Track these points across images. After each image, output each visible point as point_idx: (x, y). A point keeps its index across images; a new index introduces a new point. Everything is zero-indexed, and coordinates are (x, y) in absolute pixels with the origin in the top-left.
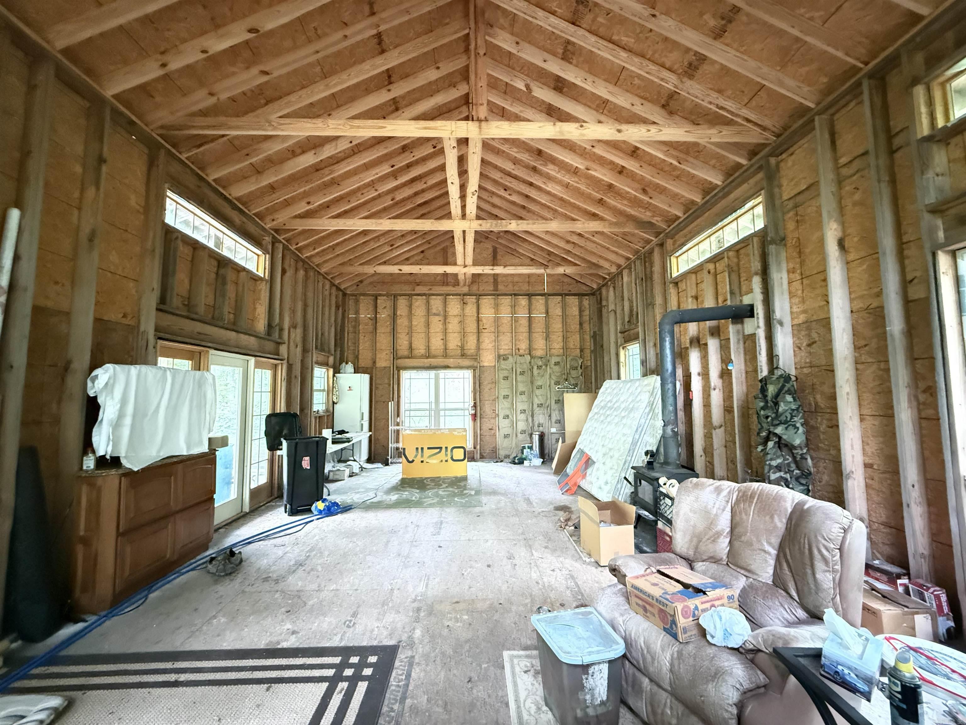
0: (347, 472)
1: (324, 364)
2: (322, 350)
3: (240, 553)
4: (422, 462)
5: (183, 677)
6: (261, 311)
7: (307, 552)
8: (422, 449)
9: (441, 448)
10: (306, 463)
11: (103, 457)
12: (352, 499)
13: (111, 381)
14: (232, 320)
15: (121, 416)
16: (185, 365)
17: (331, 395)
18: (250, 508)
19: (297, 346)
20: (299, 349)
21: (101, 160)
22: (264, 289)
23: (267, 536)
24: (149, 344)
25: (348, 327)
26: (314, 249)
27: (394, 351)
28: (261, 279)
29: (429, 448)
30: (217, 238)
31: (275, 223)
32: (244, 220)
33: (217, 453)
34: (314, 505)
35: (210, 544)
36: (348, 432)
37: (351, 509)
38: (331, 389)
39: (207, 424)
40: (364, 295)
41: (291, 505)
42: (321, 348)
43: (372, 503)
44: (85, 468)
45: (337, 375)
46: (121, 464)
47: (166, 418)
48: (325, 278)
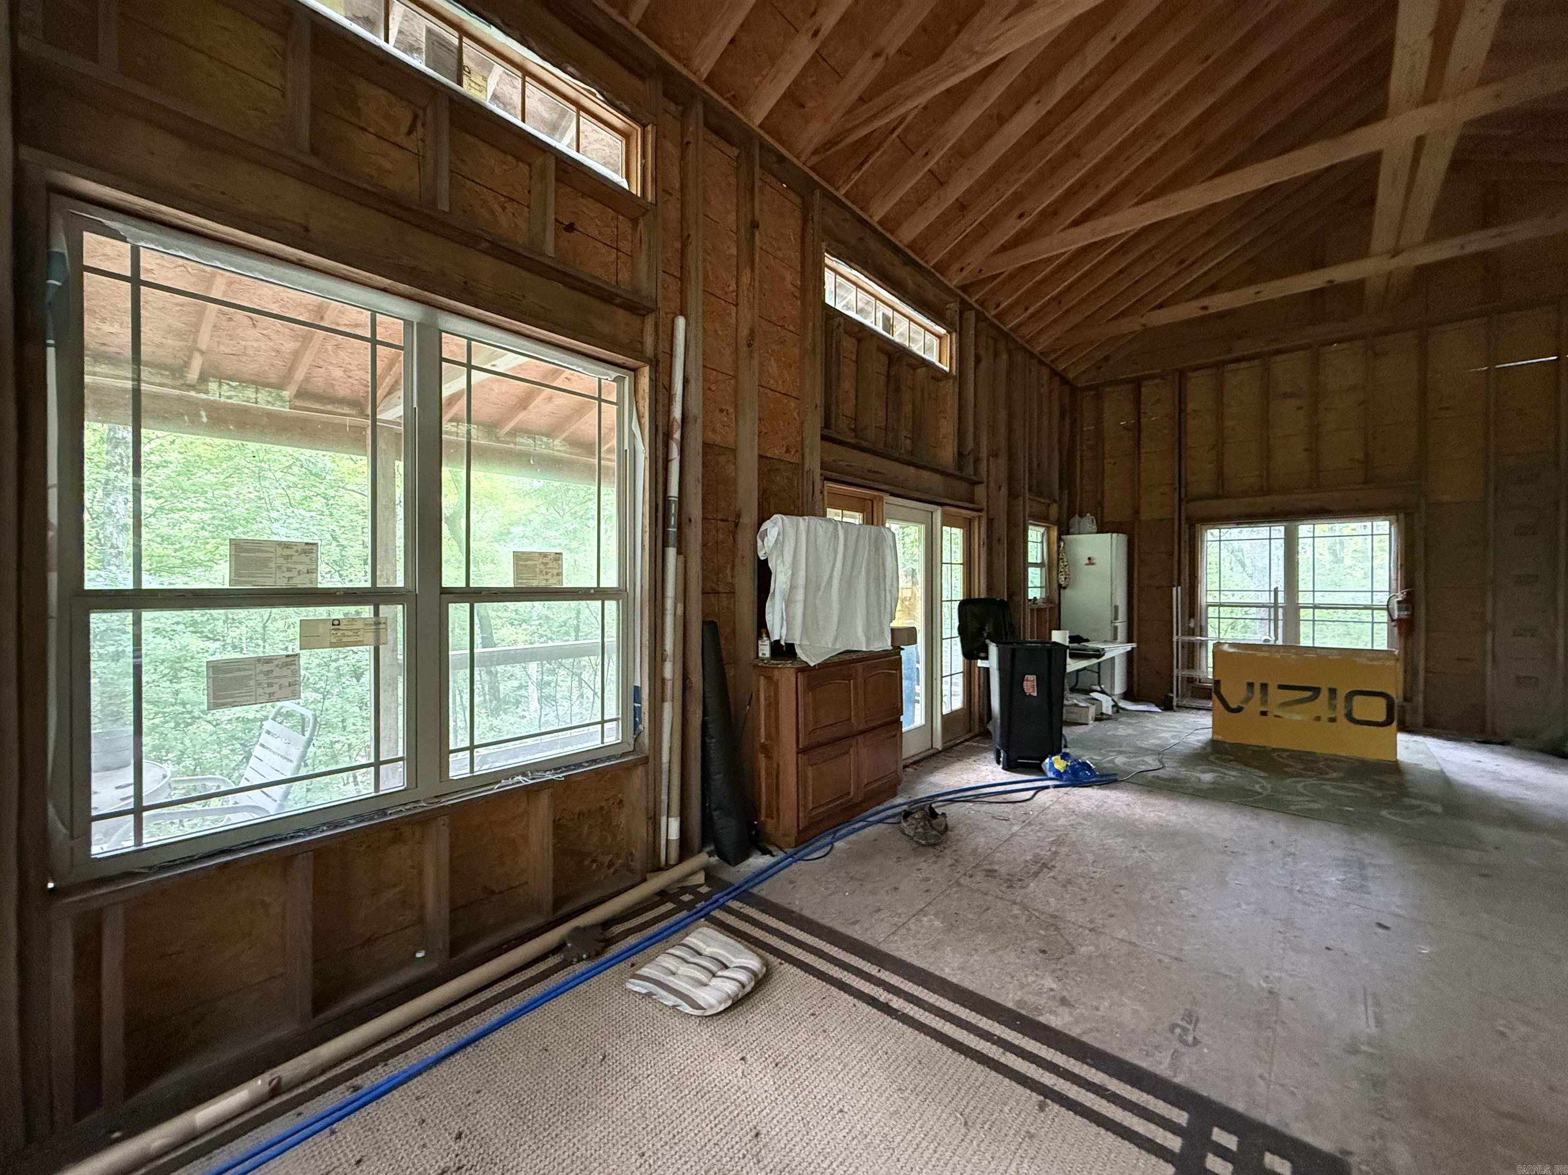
0: (1092, 711)
1: (1041, 519)
2: (1040, 494)
3: (943, 814)
4: (1264, 713)
5: (897, 1003)
6: (947, 428)
7: (1053, 843)
8: (1264, 687)
9: (1316, 691)
10: (1030, 685)
11: (778, 642)
12: (1112, 761)
13: (781, 538)
14: (910, 449)
15: (793, 587)
16: (855, 518)
17: (1055, 573)
18: (944, 743)
19: (1000, 487)
20: (1004, 491)
21: (755, 225)
22: (950, 389)
23: (977, 796)
24: (816, 489)
25: (1082, 451)
26: (1027, 309)
27: (1181, 484)
28: (945, 375)
29: (1281, 687)
30: (886, 318)
31: (964, 273)
32: (920, 279)
33: (902, 653)
34: (1047, 760)
35: (899, 788)
36: (1087, 641)
37: (1116, 781)
38: (1055, 562)
39: (888, 606)
40: (1111, 383)
41: (1006, 752)
42: (1038, 490)
43: (1158, 778)
44: (760, 655)
45: (1063, 537)
46: (796, 654)
47: (840, 597)
48: (1041, 362)
